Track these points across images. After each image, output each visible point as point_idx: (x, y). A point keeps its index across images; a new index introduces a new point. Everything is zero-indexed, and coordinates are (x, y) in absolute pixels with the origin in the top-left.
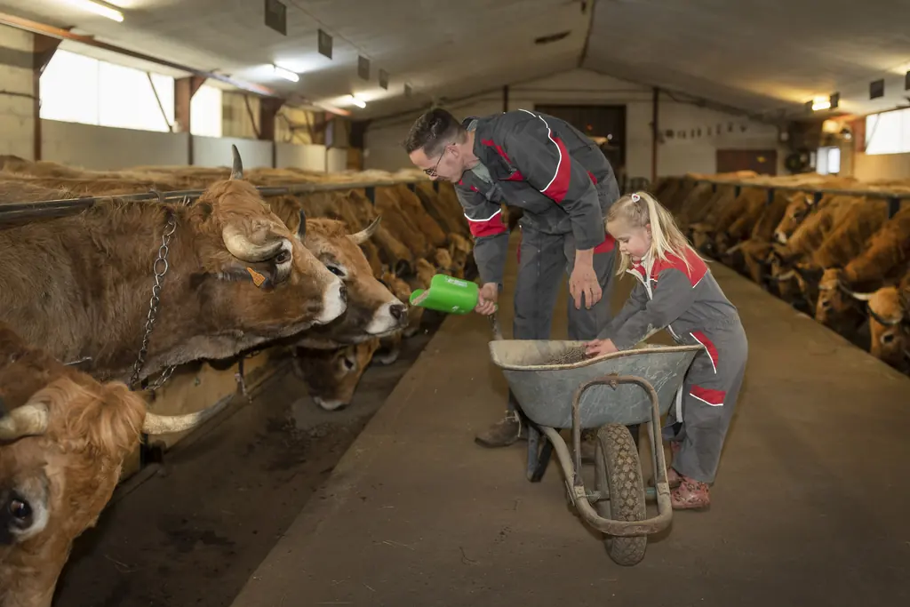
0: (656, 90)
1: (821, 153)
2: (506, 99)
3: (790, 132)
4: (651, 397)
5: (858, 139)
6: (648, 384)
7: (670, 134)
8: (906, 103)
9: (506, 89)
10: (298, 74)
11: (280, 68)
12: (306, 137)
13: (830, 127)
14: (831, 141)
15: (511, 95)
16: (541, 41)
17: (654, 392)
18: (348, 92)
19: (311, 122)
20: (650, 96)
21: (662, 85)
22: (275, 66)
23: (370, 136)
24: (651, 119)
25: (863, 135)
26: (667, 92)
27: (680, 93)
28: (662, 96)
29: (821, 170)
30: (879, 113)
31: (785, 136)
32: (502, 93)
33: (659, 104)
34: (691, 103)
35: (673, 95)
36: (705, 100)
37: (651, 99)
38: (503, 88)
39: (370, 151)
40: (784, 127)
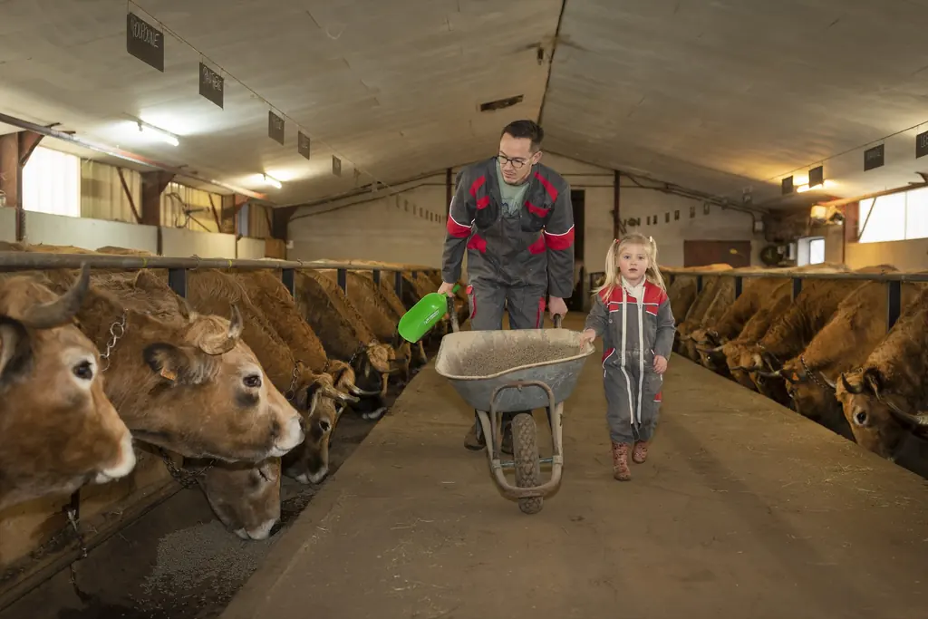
0: (617, 174)
1: (802, 244)
2: (449, 184)
3: (764, 220)
4: (548, 395)
5: (849, 227)
6: (546, 385)
7: (634, 223)
8: (922, 180)
9: (449, 172)
10: (179, 137)
11: (148, 125)
12: (212, 224)
13: (819, 212)
14: (817, 229)
16: (487, 107)
17: (550, 392)
18: (257, 169)
19: (218, 207)
20: (610, 181)
21: (622, 168)
22: (140, 123)
23: (294, 226)
24: (612, 207)
25: (856, 222)
26: (628, 175)
27: (645, 178)
28: (624, 181)
29: (802, 262)
30: (875, 196)
31: (759, 226)
32: (445, 177)
33: (621, 189)
34: (656, 189)
35: (636, 179)
36: (672, 185)
37: (612, 184)
38: (445, 171)
39: (295, 243)
40: (758, 215)
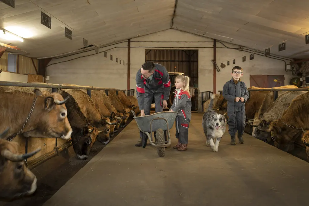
0: (215, 41)
2: (129, 47)
3: (291, 64)
7: (223, 66)
9: (129, 41)
11: (8, 31)
15: (132, 44)
20: (211, 45)
21: (217, 38)
23: (50, 68)
24: (212, 58)
26: (220, 42)
27: (229, 43)
28: (218, 45)
31: (289, 67)
32: (127, 43)
33: (217, 49)
34: (235, 49)
35: (225, 44)
36: (243, 47)
37: (212, 47)
38: (127, 41)
39: (50, 77)
40: (288, 62)
